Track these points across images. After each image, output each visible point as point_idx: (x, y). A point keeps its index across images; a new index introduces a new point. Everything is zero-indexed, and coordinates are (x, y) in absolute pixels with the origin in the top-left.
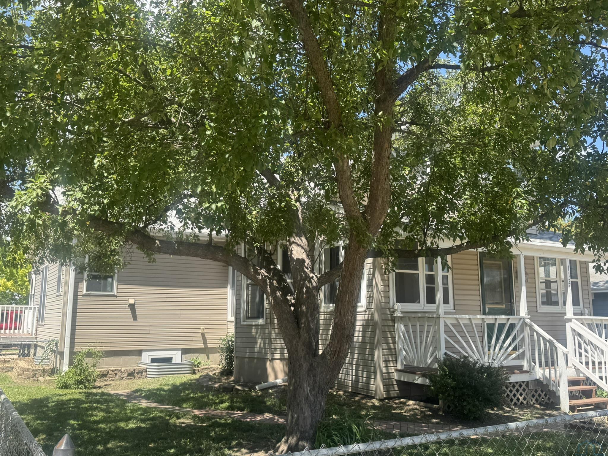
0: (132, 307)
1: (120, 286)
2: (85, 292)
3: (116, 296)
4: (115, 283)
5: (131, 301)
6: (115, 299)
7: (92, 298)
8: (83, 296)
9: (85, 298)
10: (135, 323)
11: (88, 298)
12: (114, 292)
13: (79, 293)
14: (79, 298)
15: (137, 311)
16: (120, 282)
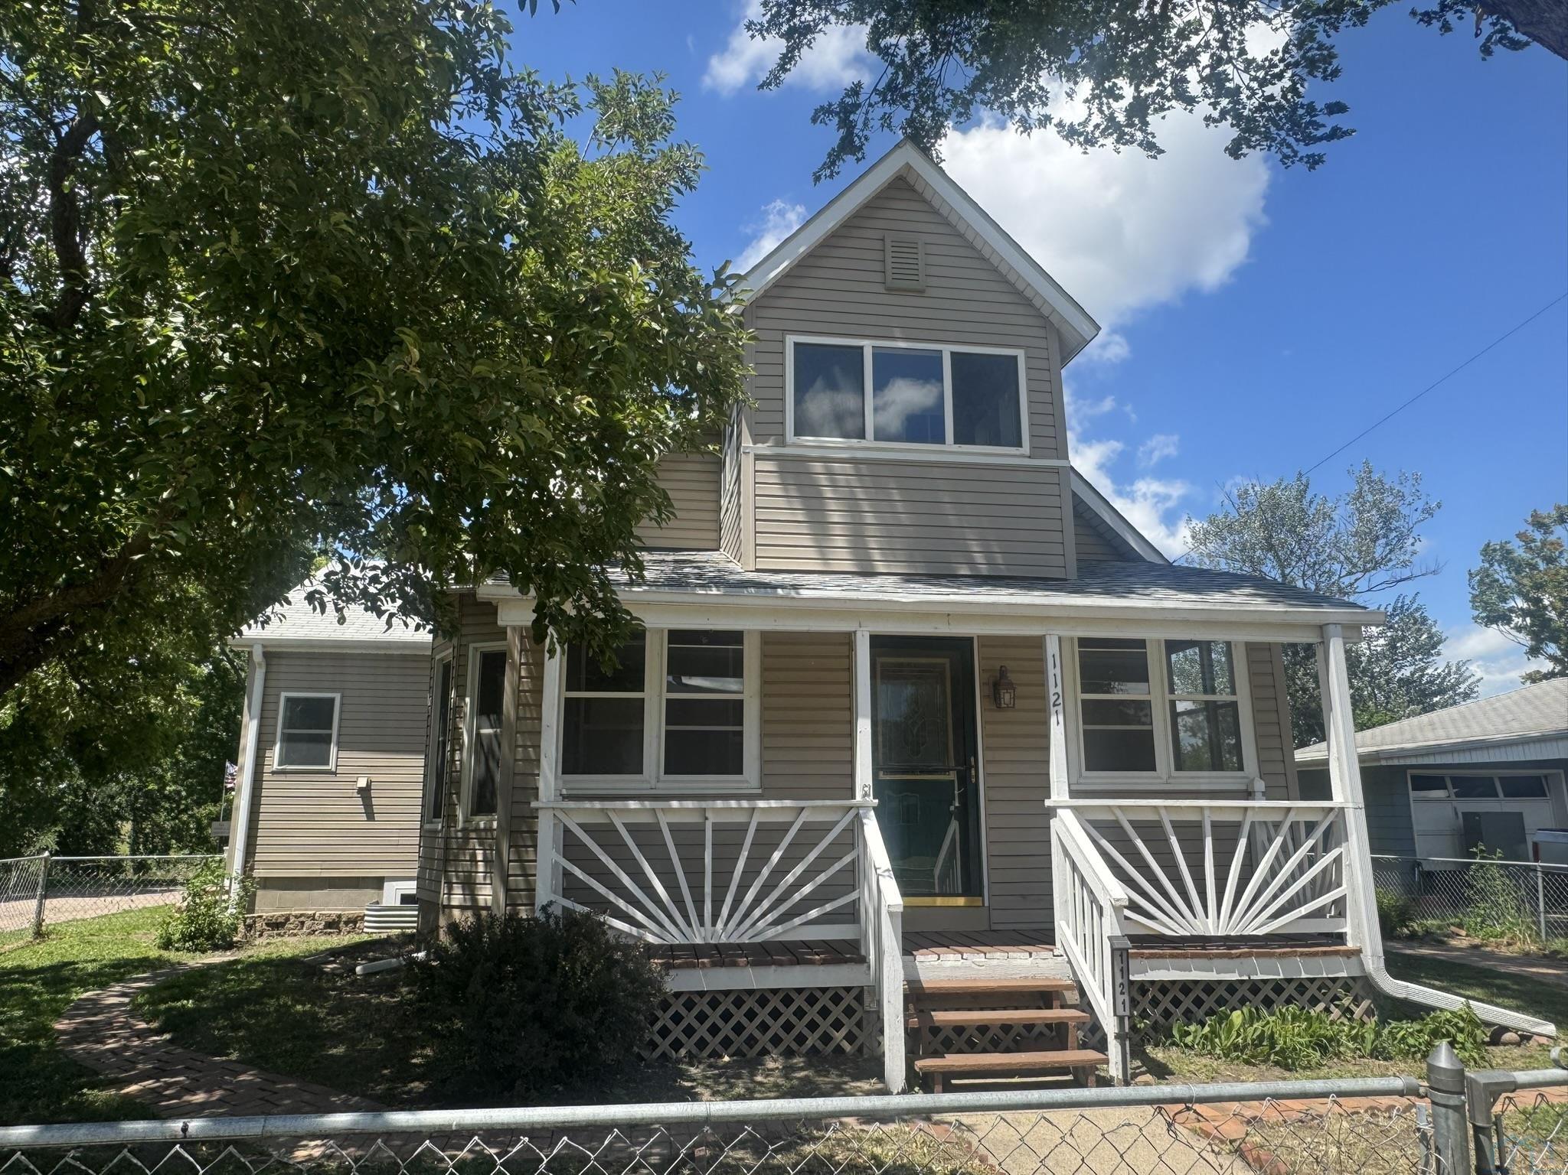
0: (365, 793)
1: (342, 754)
2: (276, 767)
3: (335, 773)
4: (333, 749)
5: (362, 783)
6: (332, 778)
7: (290, 777)
8: (273, 773)
9: (276, 777)
10: (371, 825)
11: (282, 777)
12: (332, 766)
13: (266, 769)
14: (266, 777)
15: (374, 801)
16: (341, 747)
